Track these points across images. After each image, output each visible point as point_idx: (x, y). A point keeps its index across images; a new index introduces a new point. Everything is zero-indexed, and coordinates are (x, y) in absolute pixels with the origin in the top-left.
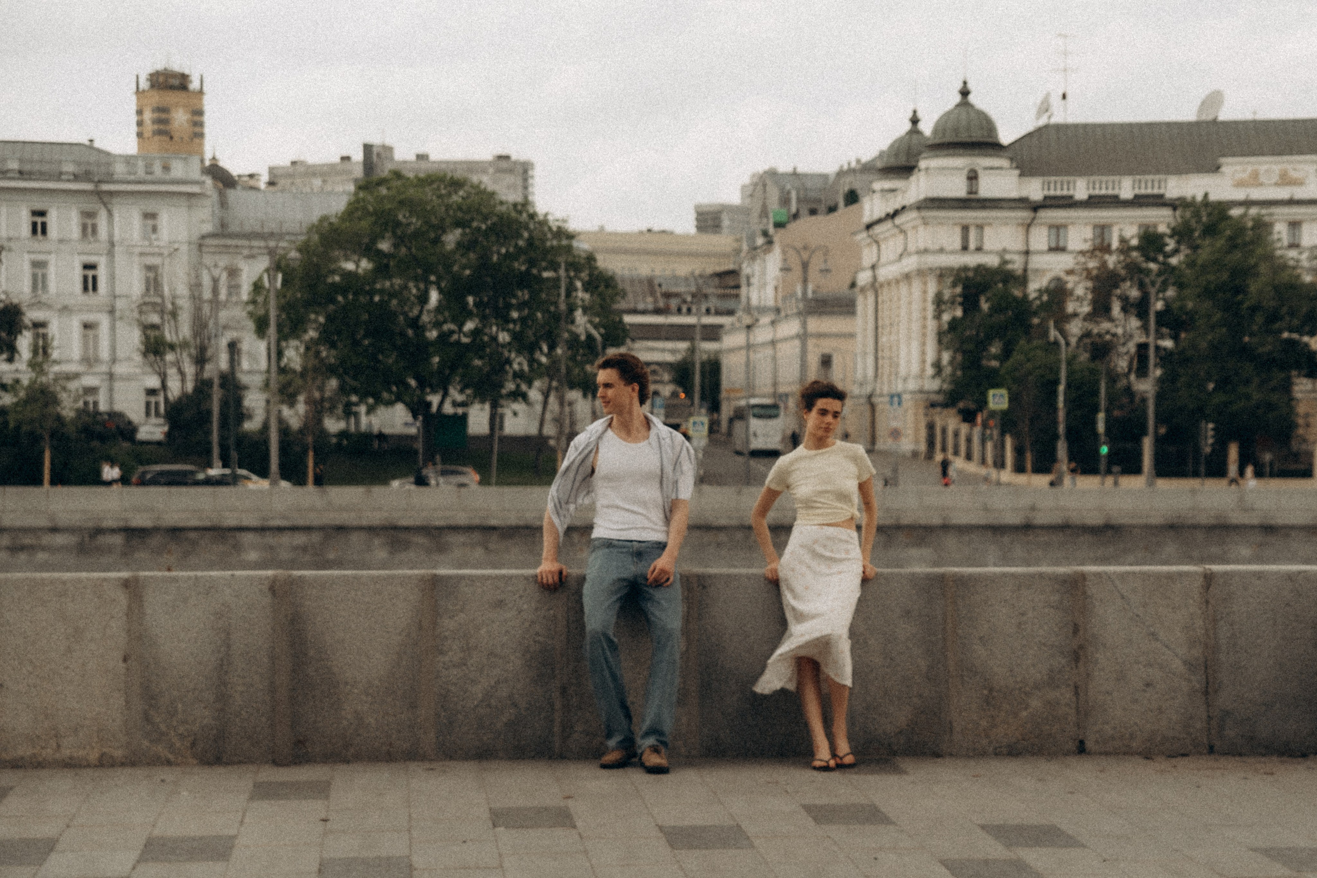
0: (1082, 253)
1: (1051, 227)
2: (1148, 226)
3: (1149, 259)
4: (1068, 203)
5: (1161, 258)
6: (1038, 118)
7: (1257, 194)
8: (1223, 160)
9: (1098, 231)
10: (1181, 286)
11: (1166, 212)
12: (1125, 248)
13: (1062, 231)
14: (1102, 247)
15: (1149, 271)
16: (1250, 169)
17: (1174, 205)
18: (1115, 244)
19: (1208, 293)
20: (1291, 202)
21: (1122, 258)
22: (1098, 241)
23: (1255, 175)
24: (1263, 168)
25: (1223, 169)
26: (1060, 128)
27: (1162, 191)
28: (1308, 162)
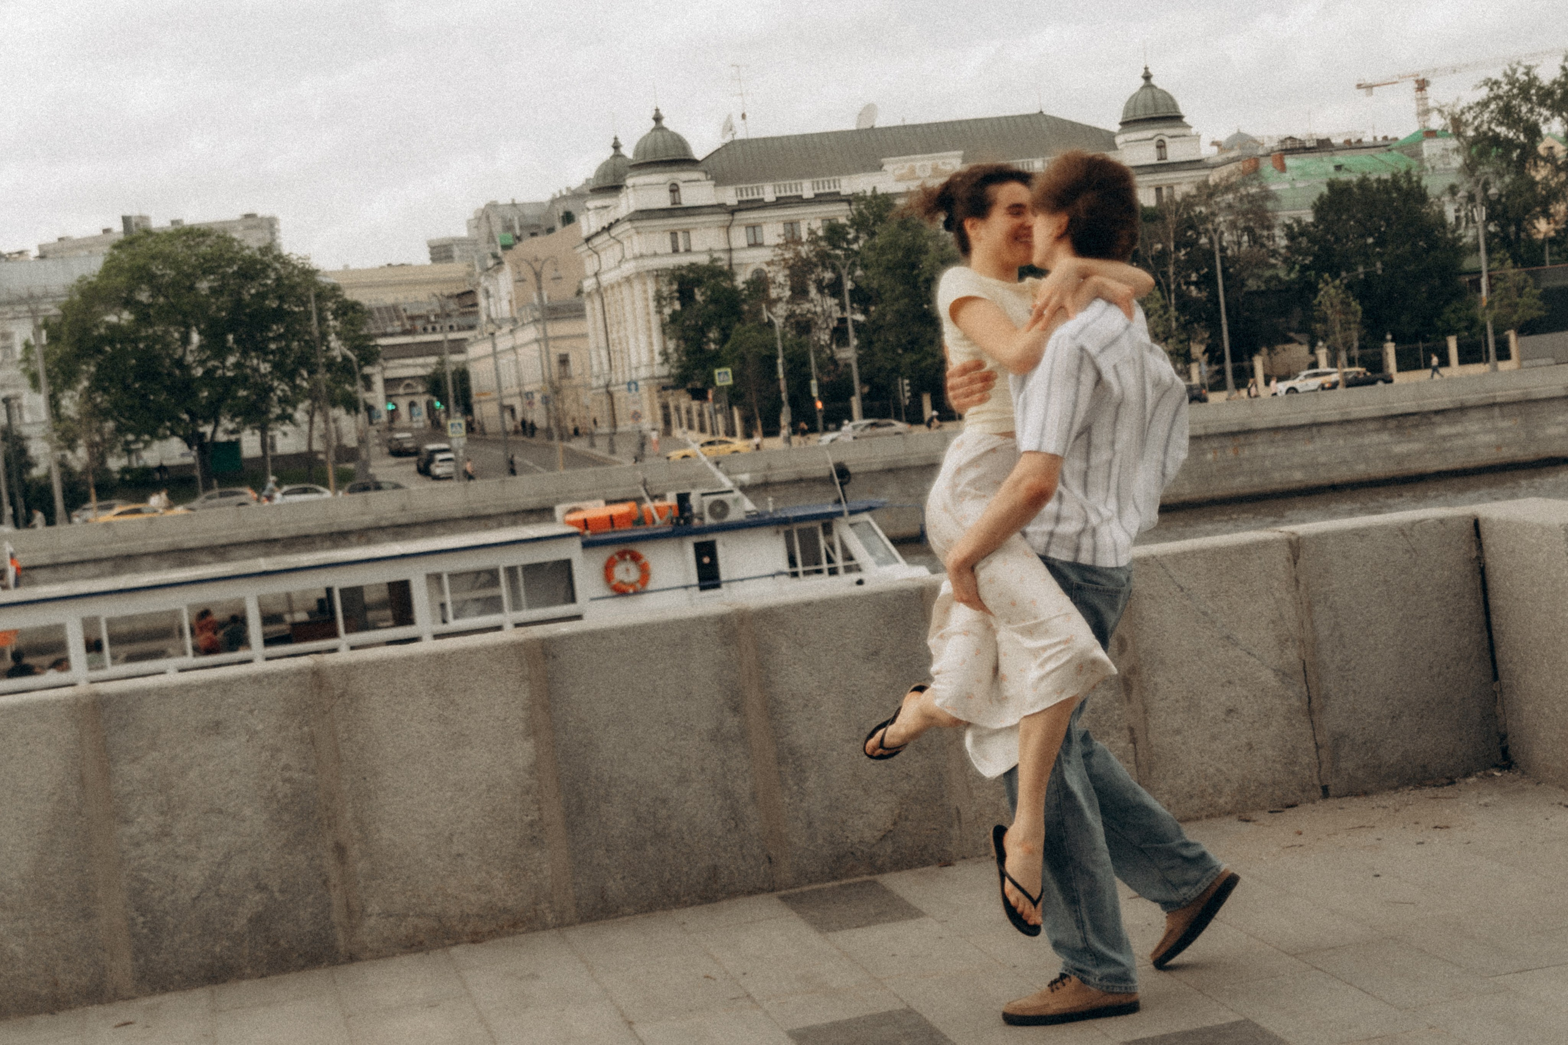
0: (778, 246)
1: (747, 227)
2: (829, 220)
3: (835, 246)
4: (759, 205)
5: (845, 245)
6: (723, 137)
8: (883, 160)
9: (789, 227)
10: (865, 267)
11: (844, 206)
12: (814, 240)
13: (757, 229)
14: (792, 239)
15: (837, 257)
16: (907, 165)
17: (848, 200)
18: (805, 236)
19: (889, 269)
21: (812, 248)
22: (789, 235)
23: (912, 170)
24: (917, 164)
25: (885, 167)
26: (743, 142)
27: (836, 189)
28: (954, 157)
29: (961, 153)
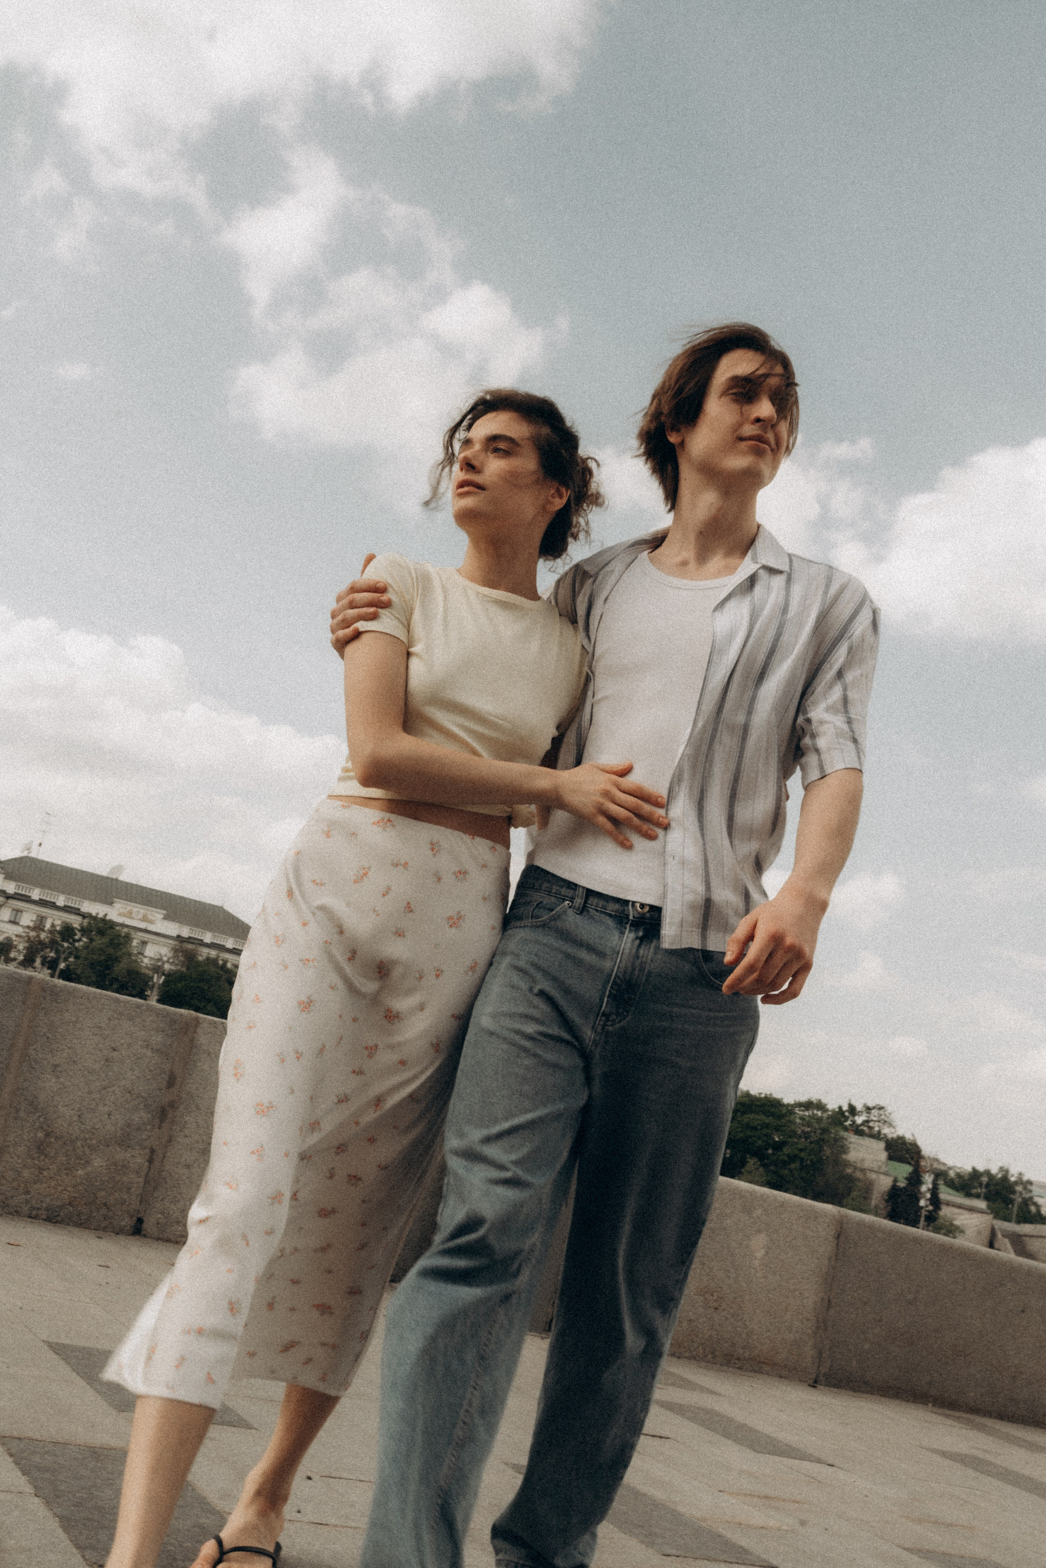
0: (28, 927)
1: (14, 910)
2: (67, 924)
3: (64, 940)
4: (27, 899)
5: (71, 940)
6: (23, 852)
7: (128, 922)
8: (116, 900)
9: (40, 918)
10: (77, 957)
11: (79, 919)
12: (52, 931)
13: (19, 913)
14: (39, 926)
15: (63, 946)
16: (129, 908)
17: (84, 916)
18: (48, 926)
19: (92, 965)
20: (146, 931)
21: (49, 935)
22: (38, 923)
23: (130, 913)
24: (135, 910)
25: (114, 905)
26: (34, 861)
27: (79, 907)
28: (159, 913)
29: (165, 912)
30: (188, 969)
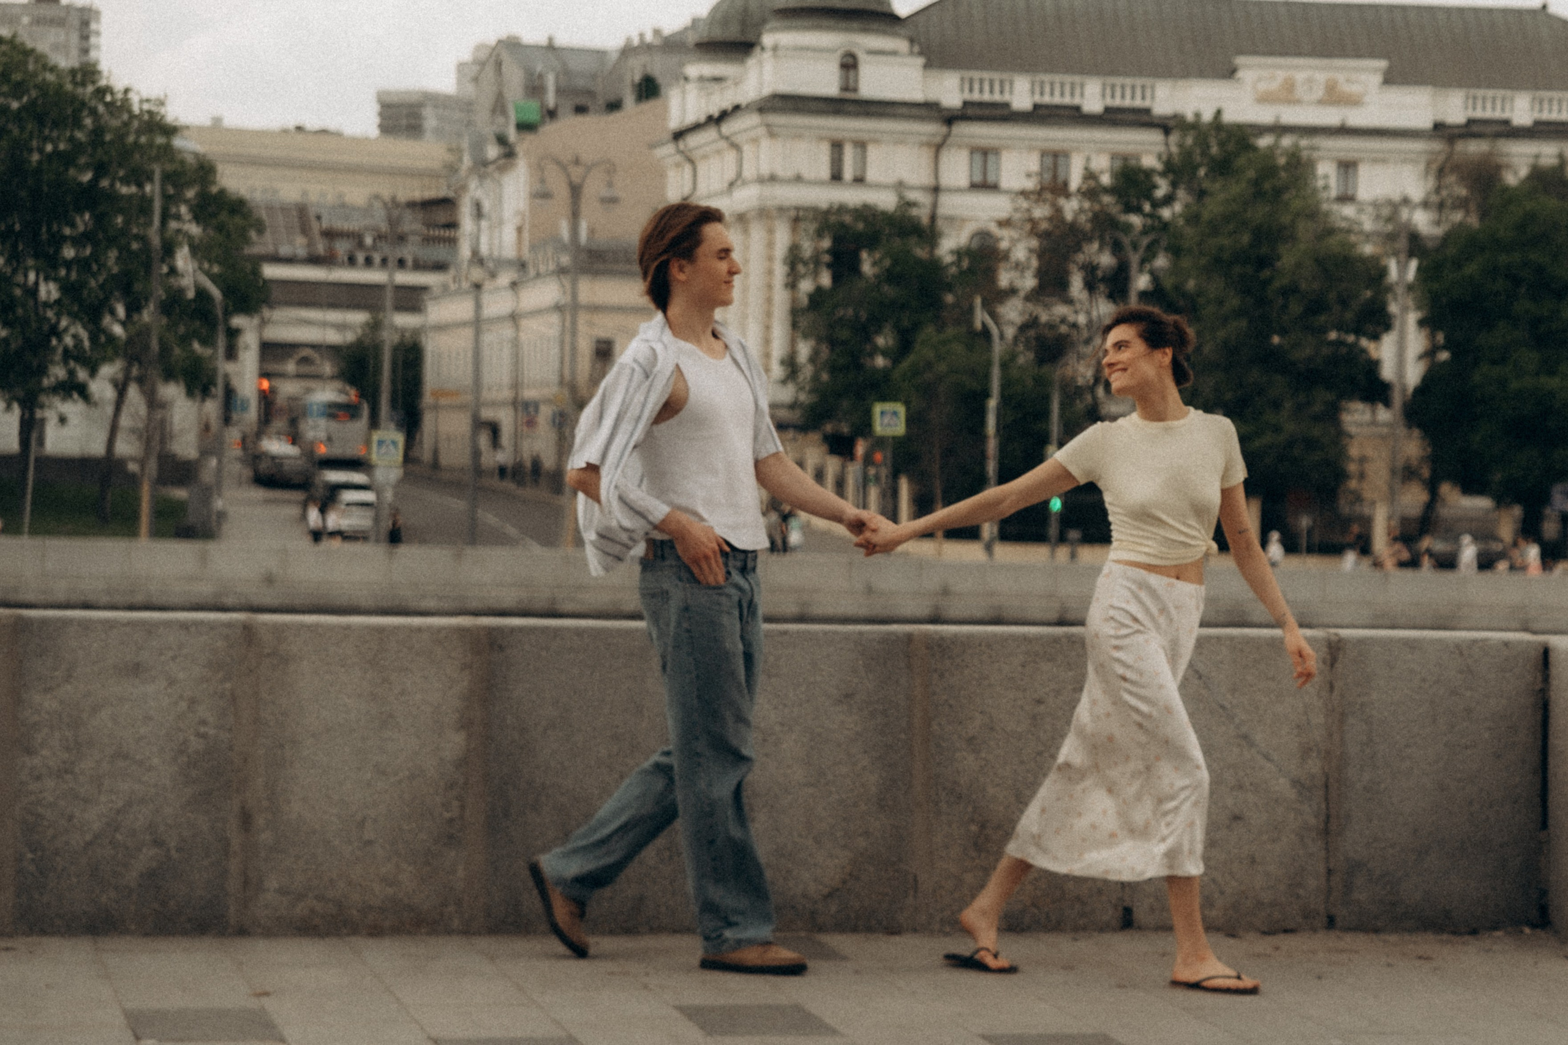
0: (1024, 193)
1: (973, 150)
2: (1125, 158)
3: (1129, 209)
4: (1000, 113)
5: (1147, 207)
7: (1291, 116)
8: (1240, 60)
9: (1049, 161)
10: (1176, 251)
11: (1154, 137)
12: (1091, 192)
13: (991, 158)
14: (1054, 186)
15: (1128, 228)
16: (1281, 75)
17: (1166, 126)
18: (1075, 181)
19: (1219, 264)
20: (1343, 131)
21: (1087, 205)
22: (1048, 176)
23: (1289, 86)
24: (1300, 76)
25: (1240, 74)
27: (1147, 104)
28: (1369, 71)
29: (1383, 64)
30: (1483, 215)
